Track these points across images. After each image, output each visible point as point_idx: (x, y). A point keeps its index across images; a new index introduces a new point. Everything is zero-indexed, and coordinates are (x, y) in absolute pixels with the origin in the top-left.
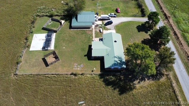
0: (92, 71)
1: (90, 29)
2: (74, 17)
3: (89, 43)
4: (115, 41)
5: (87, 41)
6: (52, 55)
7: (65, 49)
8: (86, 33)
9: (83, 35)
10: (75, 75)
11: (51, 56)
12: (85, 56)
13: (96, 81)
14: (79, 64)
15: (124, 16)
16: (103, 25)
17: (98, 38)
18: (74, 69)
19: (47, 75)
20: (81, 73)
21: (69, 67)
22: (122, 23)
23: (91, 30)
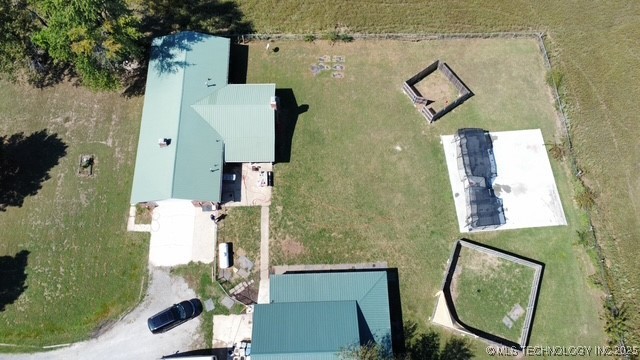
0: (276, 50)
4: (168, 142)
8: (305, 242)
12: (305, 108)
17: (243, 202)
22: (96, 331)
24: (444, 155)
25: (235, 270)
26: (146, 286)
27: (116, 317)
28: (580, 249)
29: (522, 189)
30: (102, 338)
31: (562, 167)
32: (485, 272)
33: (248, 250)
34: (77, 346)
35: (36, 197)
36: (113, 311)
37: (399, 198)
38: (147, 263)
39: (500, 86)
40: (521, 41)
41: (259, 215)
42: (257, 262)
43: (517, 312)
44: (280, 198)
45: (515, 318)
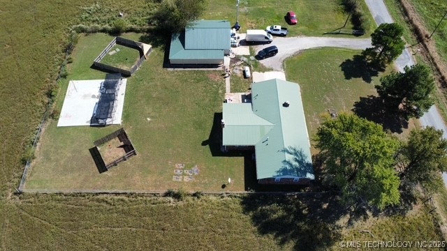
0: (224, 186)
1: (217, 69)
2: (176, 35)
3: (214, 106)
4: (286, 105)
5: (210, 100)
6: (117, 139)
7: (150, 122)
8: (207, 79)
9: (200, 85)
10: (177, 196)
11: (113, 143)
12: (204, 143)
13: (234, 214)
14: (189, 167)
15: (306, 34)
16: (252, 58)
17: (240, 95)
18: (174, 179)
19: (101, 197)
20: (193, 192)
21: (161, 174)
22: (301, 52)
23: (220, 71)
25: (242, 69)
27: (294, 56)
33: (236, 76)
34: (307, 48)
35: (354, 101)
36: (296, 58)
37: (155, 95)
38: (285, 73)
40: (35, 190)
41: (231, 89)
44: (220, 96)
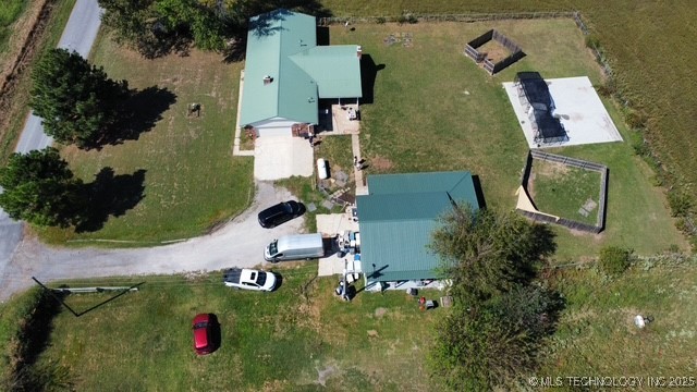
0: (353, 29)
7: (464, 88)
8: (393, 158)
9: (402, 147)
10: (402, 21)
16: (311, 208)
24: (507, 96)
25: (333, 181)
26: (253, 195)
27: (227, 218)
28: (638, 159)
29: (579, 117)
30: (215, 234)
31: (611, 103)
32: (556, 177)
33: (342, 166)
34: (192, 240)
35: (150, 133)
36: (223, 214)
37: (472, 126)
38: (252, 177)
39: (548, 50)
40: (560, 21)
41: (350, 141)
42: (352, 175)
43: (591, 205)
44: (368, 129)
45: (589, 210)
